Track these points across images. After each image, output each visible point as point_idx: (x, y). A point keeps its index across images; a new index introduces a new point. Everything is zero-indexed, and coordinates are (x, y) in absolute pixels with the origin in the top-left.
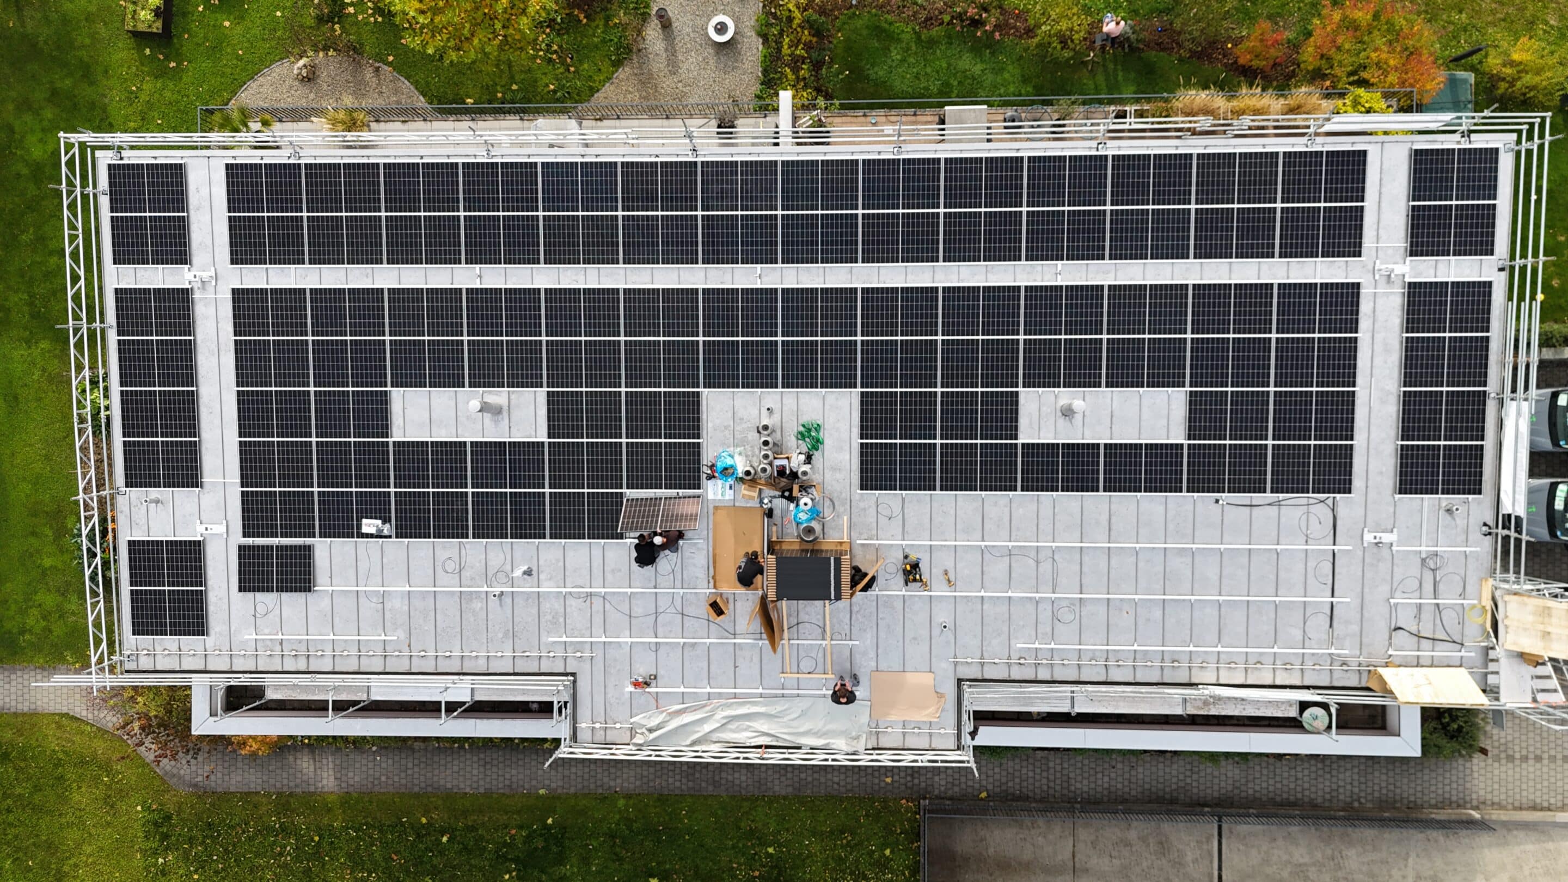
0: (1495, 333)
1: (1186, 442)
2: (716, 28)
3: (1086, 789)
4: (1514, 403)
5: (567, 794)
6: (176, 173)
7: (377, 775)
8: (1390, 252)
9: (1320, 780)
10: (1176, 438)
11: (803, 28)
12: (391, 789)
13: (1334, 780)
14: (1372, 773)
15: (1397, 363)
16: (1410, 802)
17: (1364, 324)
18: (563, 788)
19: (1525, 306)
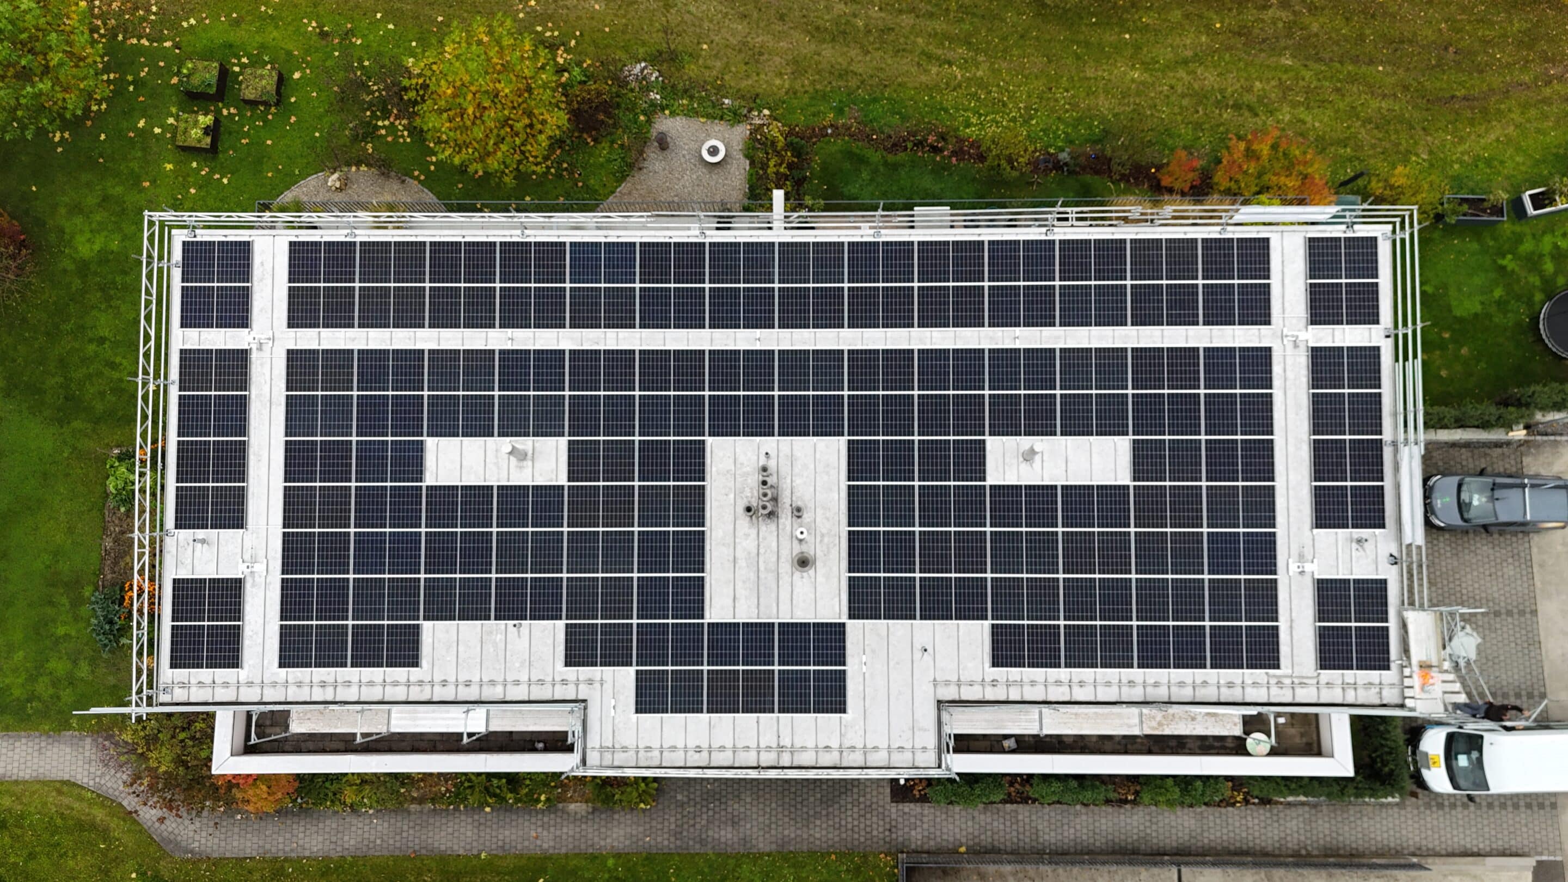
0: (1386, 390)
1: (1132, 484)
2: (709, 151)
3: (1053, 841)
4: (1407, 448)
5: (559, 854)
6: (244, 249)
7: (372, 838)
8: (1294, 321)
9: (1269, 828)
10: (1123, 480)
11: (786, 151)
12: (385, 853)
13: (1282, 828)
14: (1316, 821)
15: (1306, 415)
16: (1352, 849)
17: (1277, 382)
18: (554, 848)
19: (1409, 364)
